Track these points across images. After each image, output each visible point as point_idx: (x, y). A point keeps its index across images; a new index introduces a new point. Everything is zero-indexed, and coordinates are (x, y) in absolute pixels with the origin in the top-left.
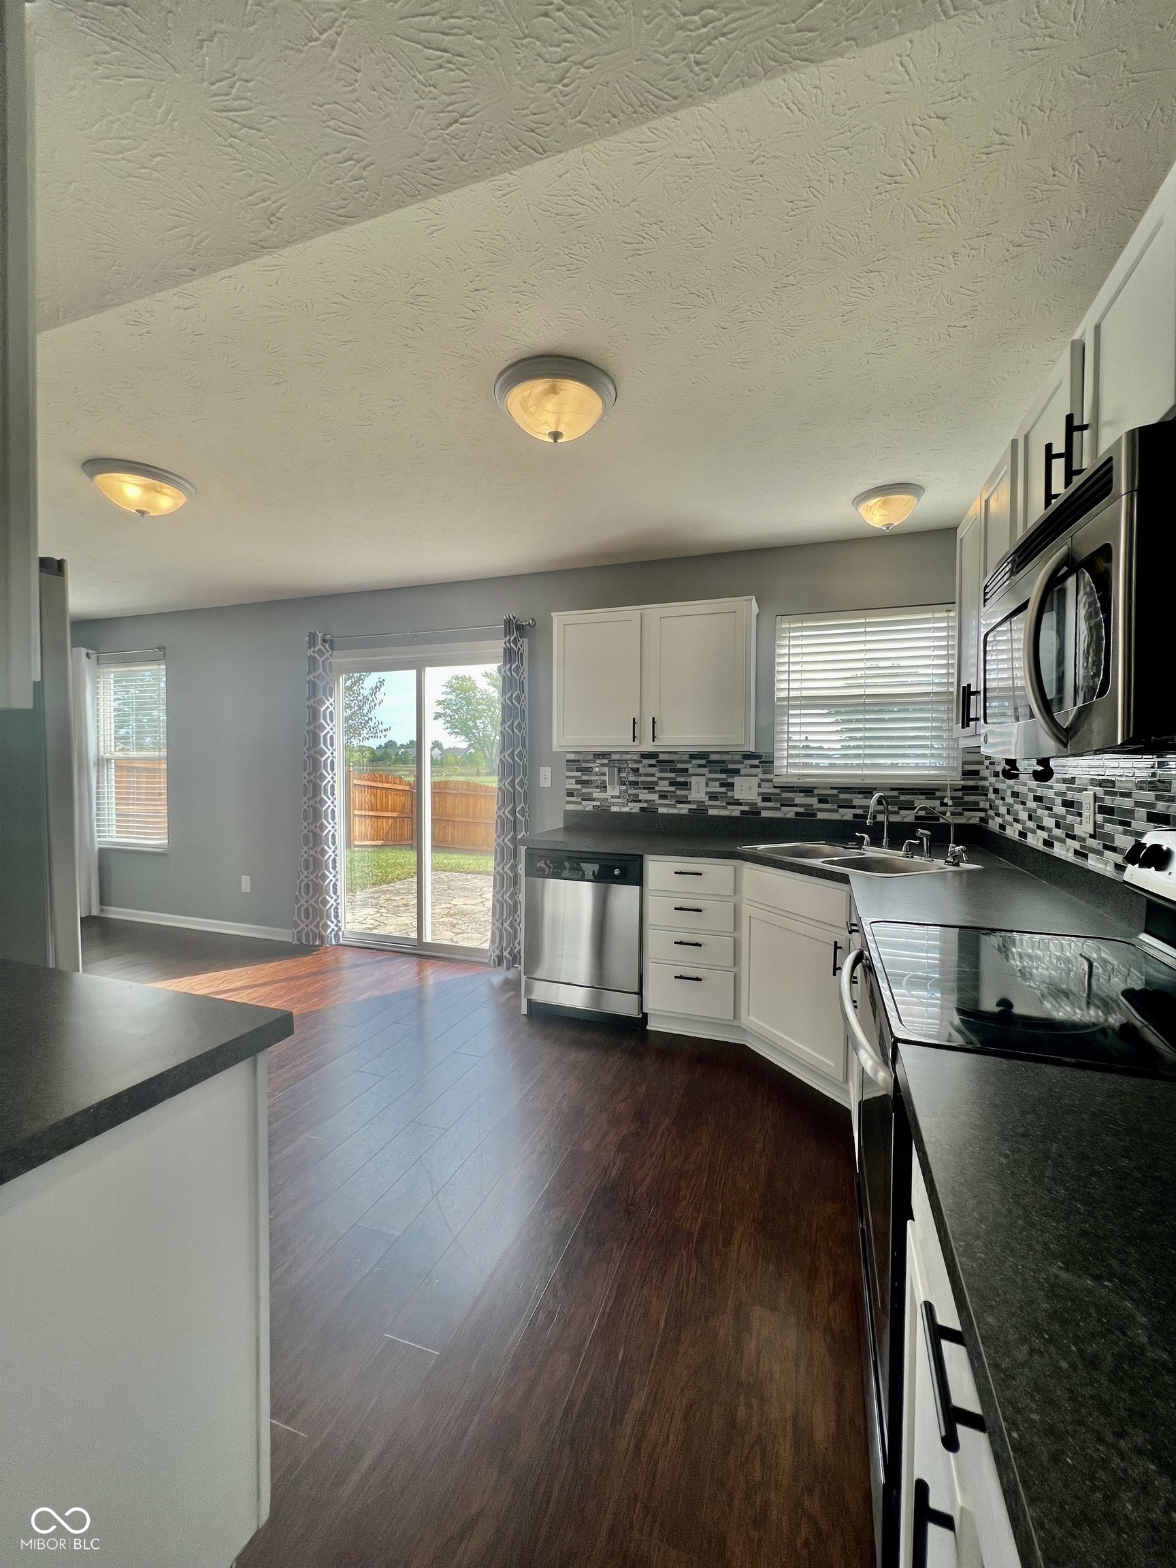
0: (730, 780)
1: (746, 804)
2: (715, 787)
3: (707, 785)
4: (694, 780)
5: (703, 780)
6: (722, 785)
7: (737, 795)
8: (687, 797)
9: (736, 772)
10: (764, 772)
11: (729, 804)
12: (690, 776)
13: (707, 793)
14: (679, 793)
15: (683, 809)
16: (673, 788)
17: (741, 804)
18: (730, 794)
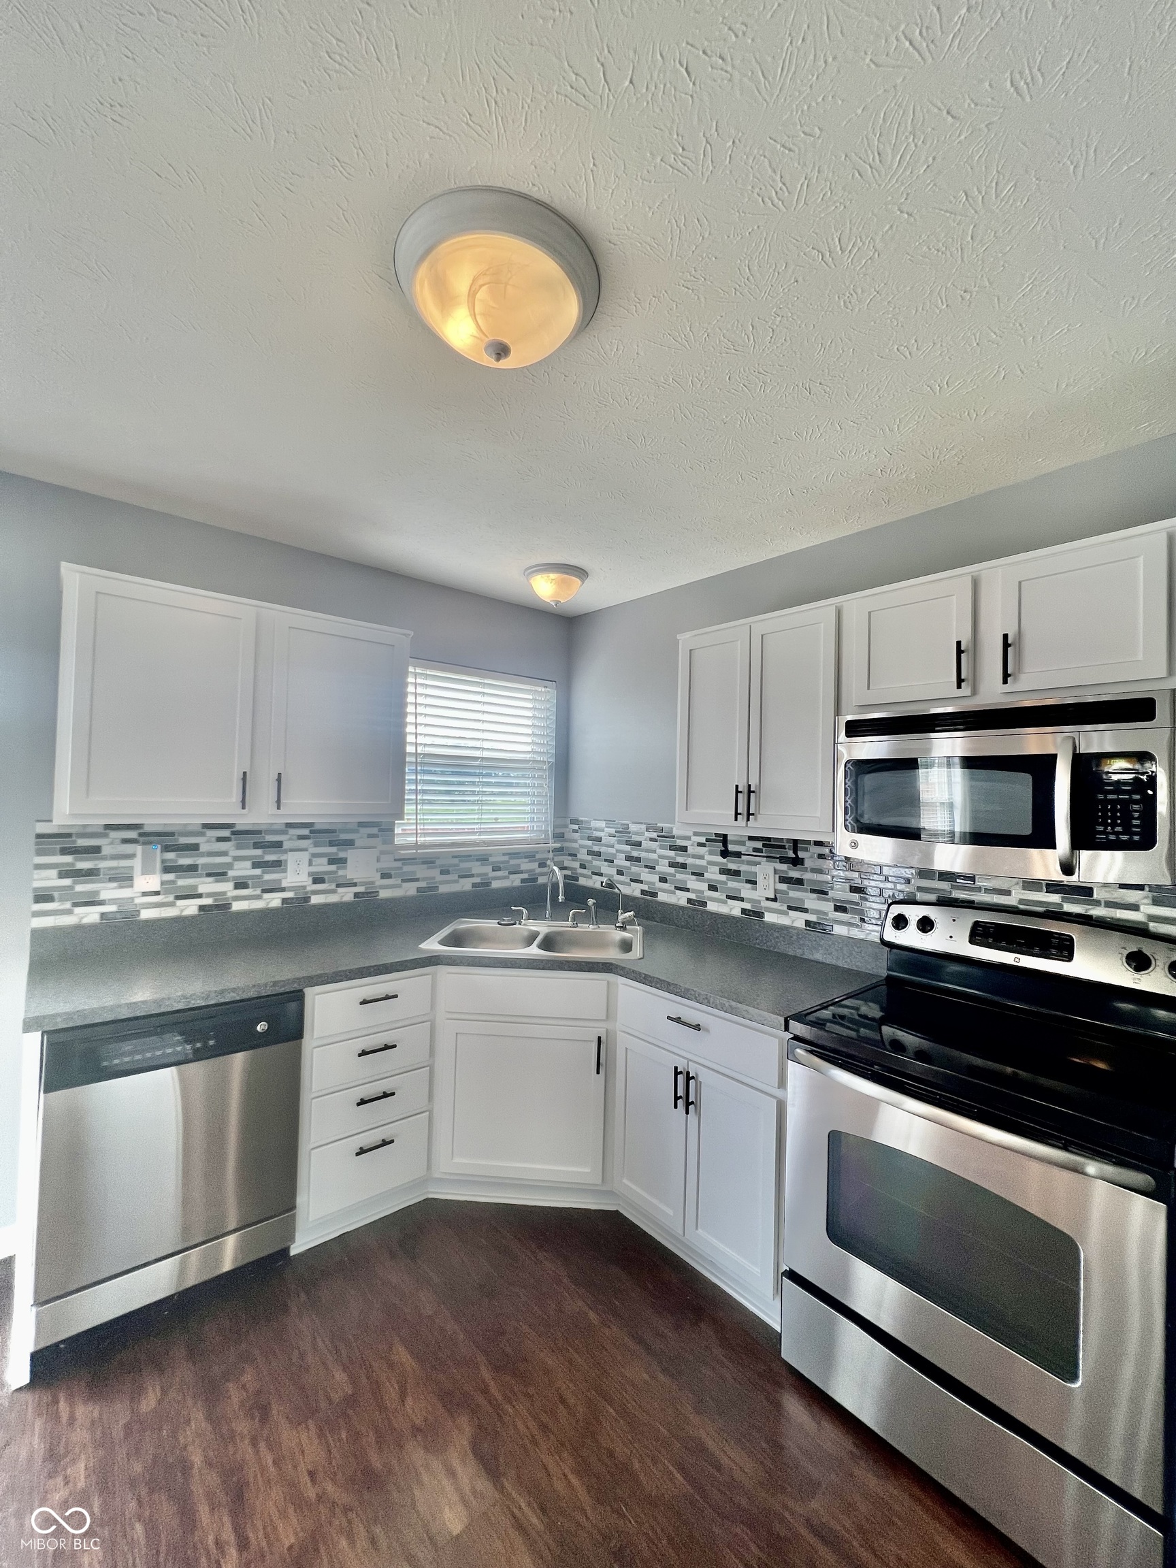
0: (342, 855)
1: (363, 884)
2: (322, 866)
3: (310, 864)
4: (291, 858)
5: (305, 856)
6: (331, 862)
7: (350, 873)
8: (280, 881)
9: (350, 843)
10: (385, 842)
11: (338, 886)
12: (286, 852)
13: (310, 874)
14: (267, 877)
15: (274, 901)
16: (258, 872)
17: (355, 885)
18: (341, 873)
